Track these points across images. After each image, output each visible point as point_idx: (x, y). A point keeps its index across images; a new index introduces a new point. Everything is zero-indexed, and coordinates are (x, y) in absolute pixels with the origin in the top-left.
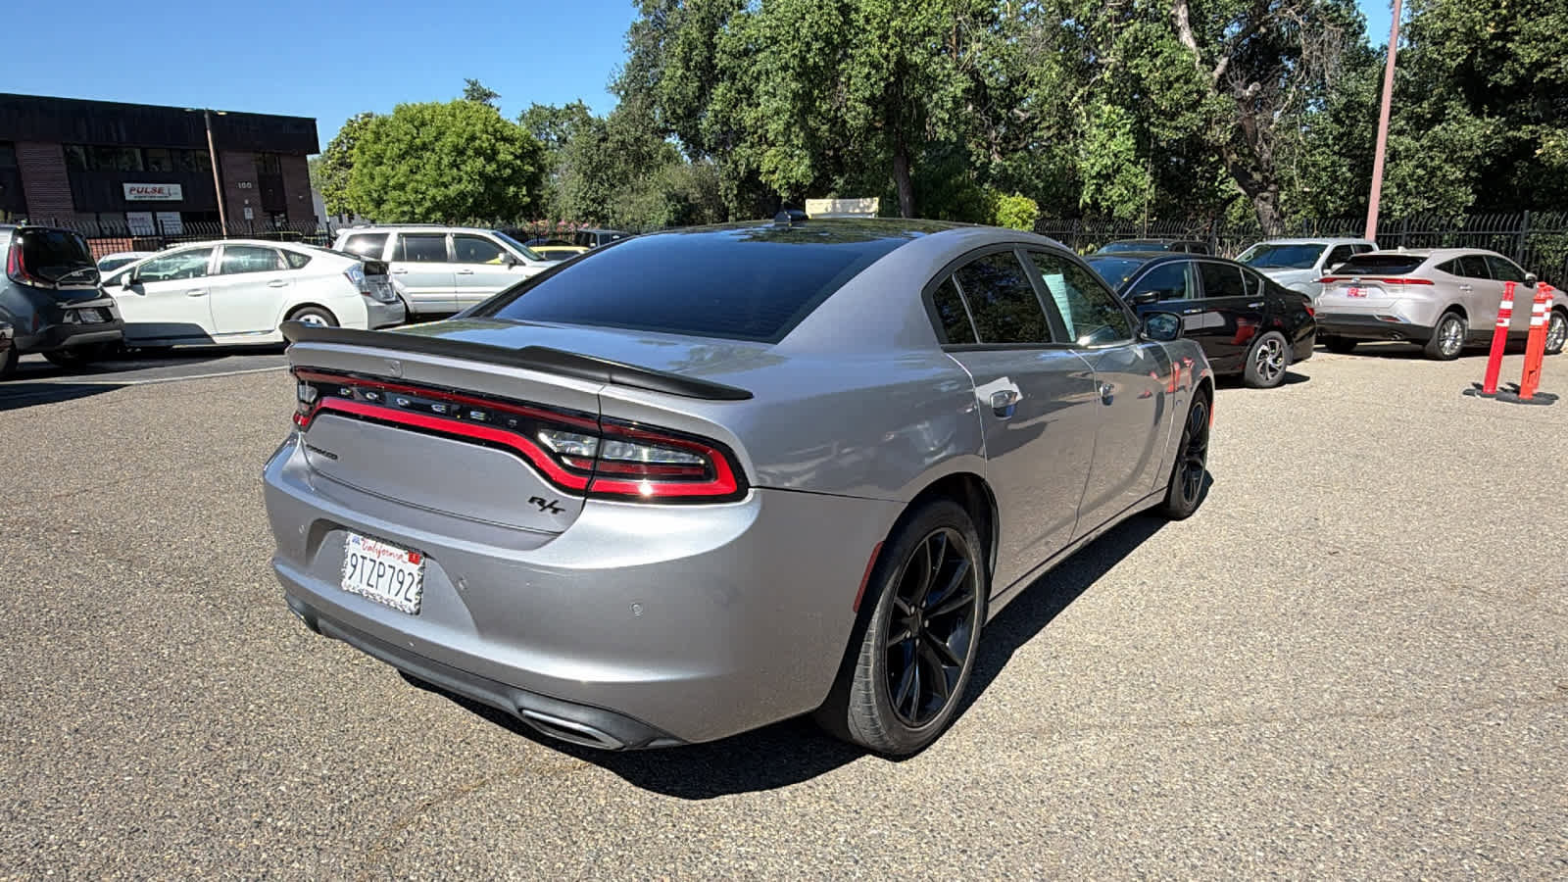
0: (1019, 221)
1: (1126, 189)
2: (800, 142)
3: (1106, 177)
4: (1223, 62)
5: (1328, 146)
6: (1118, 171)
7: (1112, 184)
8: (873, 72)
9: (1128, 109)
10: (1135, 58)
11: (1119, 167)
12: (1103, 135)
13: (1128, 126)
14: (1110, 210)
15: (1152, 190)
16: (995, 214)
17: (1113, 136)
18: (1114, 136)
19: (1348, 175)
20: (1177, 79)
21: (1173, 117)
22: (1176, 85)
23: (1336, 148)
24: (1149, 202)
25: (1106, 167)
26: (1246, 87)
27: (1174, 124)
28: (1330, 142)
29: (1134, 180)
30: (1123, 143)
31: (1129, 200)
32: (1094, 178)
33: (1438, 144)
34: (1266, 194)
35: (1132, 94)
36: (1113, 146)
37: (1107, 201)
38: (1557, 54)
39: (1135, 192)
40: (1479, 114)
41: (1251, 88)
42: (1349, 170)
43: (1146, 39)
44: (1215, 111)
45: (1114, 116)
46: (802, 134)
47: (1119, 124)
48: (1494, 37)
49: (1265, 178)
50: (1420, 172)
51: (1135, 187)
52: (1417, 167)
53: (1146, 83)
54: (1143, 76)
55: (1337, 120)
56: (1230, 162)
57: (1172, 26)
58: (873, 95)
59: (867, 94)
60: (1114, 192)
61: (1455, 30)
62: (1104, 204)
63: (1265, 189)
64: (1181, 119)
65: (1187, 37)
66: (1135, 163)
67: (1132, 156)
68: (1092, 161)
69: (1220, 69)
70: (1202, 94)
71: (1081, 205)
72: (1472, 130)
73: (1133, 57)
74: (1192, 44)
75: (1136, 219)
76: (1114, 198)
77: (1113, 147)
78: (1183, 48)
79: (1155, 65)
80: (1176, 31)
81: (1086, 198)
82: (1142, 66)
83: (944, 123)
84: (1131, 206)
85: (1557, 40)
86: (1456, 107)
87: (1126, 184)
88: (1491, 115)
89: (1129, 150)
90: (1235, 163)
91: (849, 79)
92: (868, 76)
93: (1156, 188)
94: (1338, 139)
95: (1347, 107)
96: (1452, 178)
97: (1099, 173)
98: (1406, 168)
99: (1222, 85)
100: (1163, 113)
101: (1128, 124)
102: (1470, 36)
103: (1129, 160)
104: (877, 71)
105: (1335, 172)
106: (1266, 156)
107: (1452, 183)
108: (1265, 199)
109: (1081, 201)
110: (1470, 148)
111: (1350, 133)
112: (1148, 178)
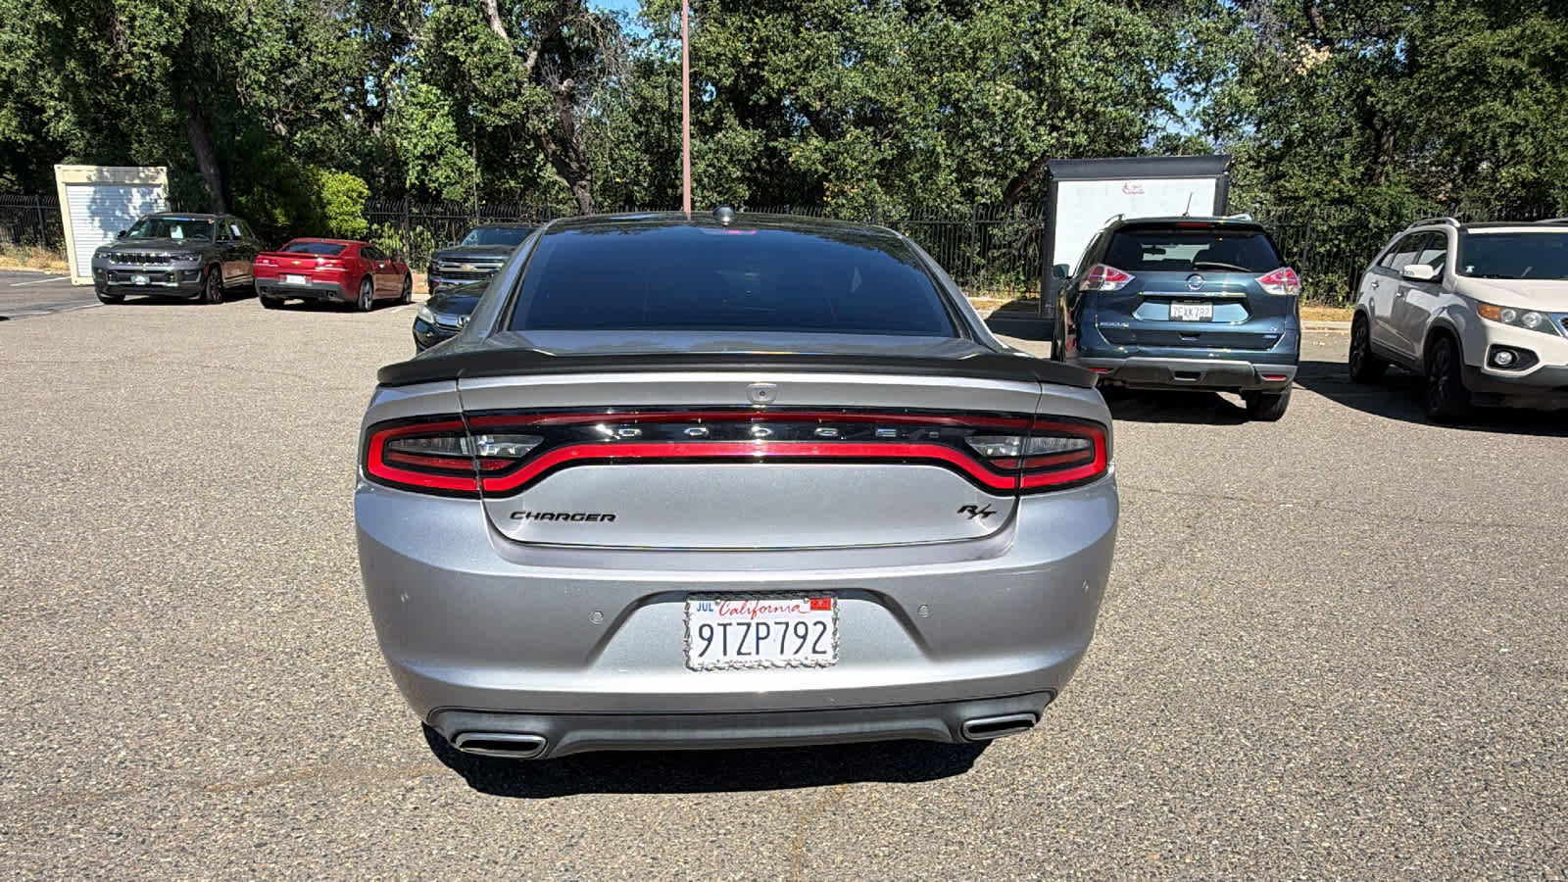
0: (349, 201)
1: (453, 171)
2: (55, 91)
3: (431, 158)
4: (534, 55)
5: (629, 141)
6: (441, 152)
7: (437, 165)
8: (166, 15)
9: (443, 90)
10: (450, 41)
11: (442, 149)
12: (422, 115)
13: (447, 108)
14: (439, 193)
15: (479, 174)
16: (319, 193)
17: (432, 117)
18: (434, 116)
19: (649, 168)
20: (496, 67)
21: (495, 103)
22: (496, 73)
23: (638, 145)
24: (478, 185)
25: (429, 147)
26: (562, 83)
27: (497, 110)
28: (632, 139)
29: (460, 164)
30: (443, 125)
31: (457, 183)
32: (418, 158)
33: (723, 148)
34: (584, 183)
35: (449, 75)
36: (435, 126)
37: (434, 182)
38: (793, 84)
39: (460, 174)
40: (746, 126)
41: (565, 83)
42: (650, 165)
43: (460, 21)
44: (534, 102)
45: (432, 97)
46: (57, 81)
47: (437, 105)
48: (752, 65)
49: (582, 168)
50: (711, 170)
51: (460, 169)
52: (708, 166)
53: (466, 66)
54: (462, 59)
55: (636, 120)
56: (550, 151)
57: (484, 13)
58: (170, 43)
59: (163, 41)
60: (440, 174)
61: (725, 55)
62: (432, 185)
63: (583, 178)
64: (504, 106)
65: (497, 26)
66: (458, 146)
67: (454, 137)
68: (414, 141)
69: (531, 62)
70: (520, 84)
71: (408, 186)
72: (742, 138)
73: (448, 39)
74: (503, 34)
75: (465, 202)
76: (441, 180)
77: (434, 128)
78: (497, 38)
79: (471, 49)
80: (488, 20)
81: (412, 178)
82: (456, 47)
83: (260, 87)
84: (460, 189)
85: (794, 74)
86: (730, 119)
87: (452, 165)
88: (755, 128)
89: (451, 132)
90: (554, 152)
91: (133, 18)
92: (160, 20)
93: (482, 174)
94: (638, 137)
95: (643, 110)
96: (734, 176)
97: (422, 154)
98: (701, 166)
99: (537, 76)
100: (486, 98)
101: (447, 105)
102: (735, 62)
103: (451, 142)
104: (171, 15)
105: (638, 165)
106: (582, 147)
107: (733, 180)
108: (584, 187)
109: (408, 182)
110: (743, 153)
111: (647, 133)
112: (473, 161)
